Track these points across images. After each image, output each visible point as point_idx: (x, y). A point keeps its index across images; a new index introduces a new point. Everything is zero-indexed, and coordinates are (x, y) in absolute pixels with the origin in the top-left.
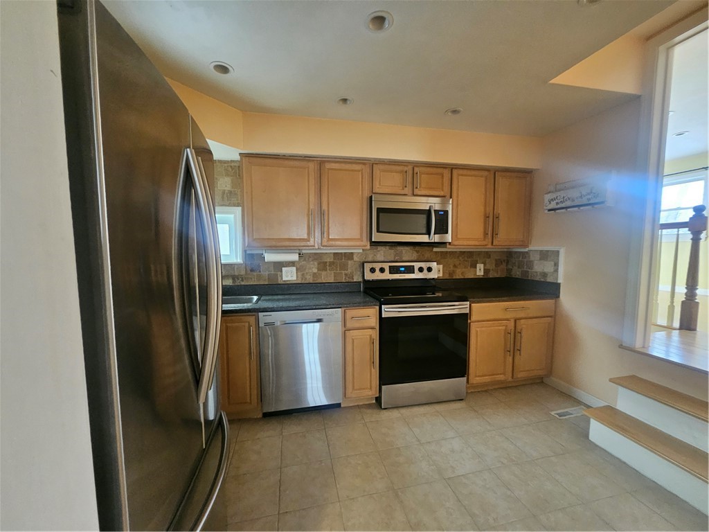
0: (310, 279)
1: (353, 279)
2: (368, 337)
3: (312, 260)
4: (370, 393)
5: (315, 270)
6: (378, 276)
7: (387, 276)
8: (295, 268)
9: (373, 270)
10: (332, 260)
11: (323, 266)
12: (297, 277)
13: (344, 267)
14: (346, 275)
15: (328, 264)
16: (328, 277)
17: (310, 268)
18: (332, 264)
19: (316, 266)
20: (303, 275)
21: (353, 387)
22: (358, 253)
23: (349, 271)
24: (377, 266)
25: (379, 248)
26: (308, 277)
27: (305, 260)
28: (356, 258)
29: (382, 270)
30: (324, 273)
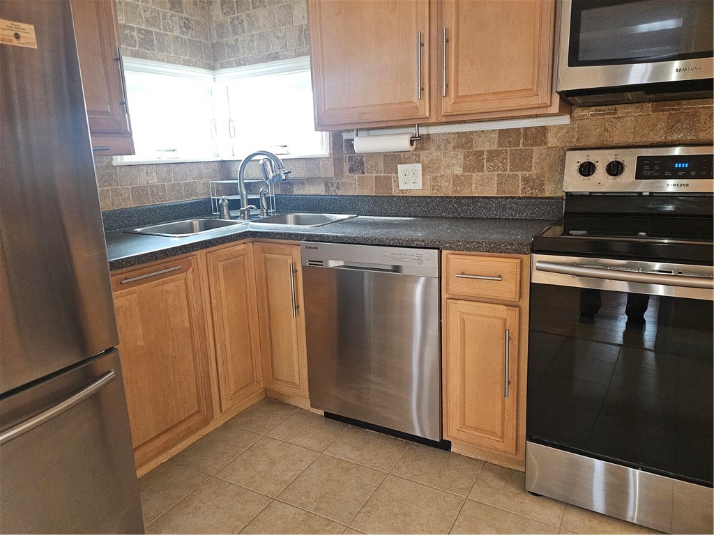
0: (448, 189)
1: (542, 190)
2: (499, 323)
3: (454, 148)
4: (501, 446)
5: (458, 170)
6: (601, 183)
7: (628, 182)
8: (419, 166)
9: (587, 169)
10: (495, 147)
11: (475, 161)
12: (424, 184)
13: (521, 161)
14: (525, 180)
15: (485, 157)
16: (485, 185)
17: (448, 166)
18: (493, 155)
19: (461, 161)
20: (435, 179)
21: (463, 419)
22: (561, 127)
23: (534, 172)
24: (602, 159)
25: (622, 110)
26: (444, 184)
27: (439, 148)
28: (552, 140)
29: (615, 169)
30: (476, 176)
